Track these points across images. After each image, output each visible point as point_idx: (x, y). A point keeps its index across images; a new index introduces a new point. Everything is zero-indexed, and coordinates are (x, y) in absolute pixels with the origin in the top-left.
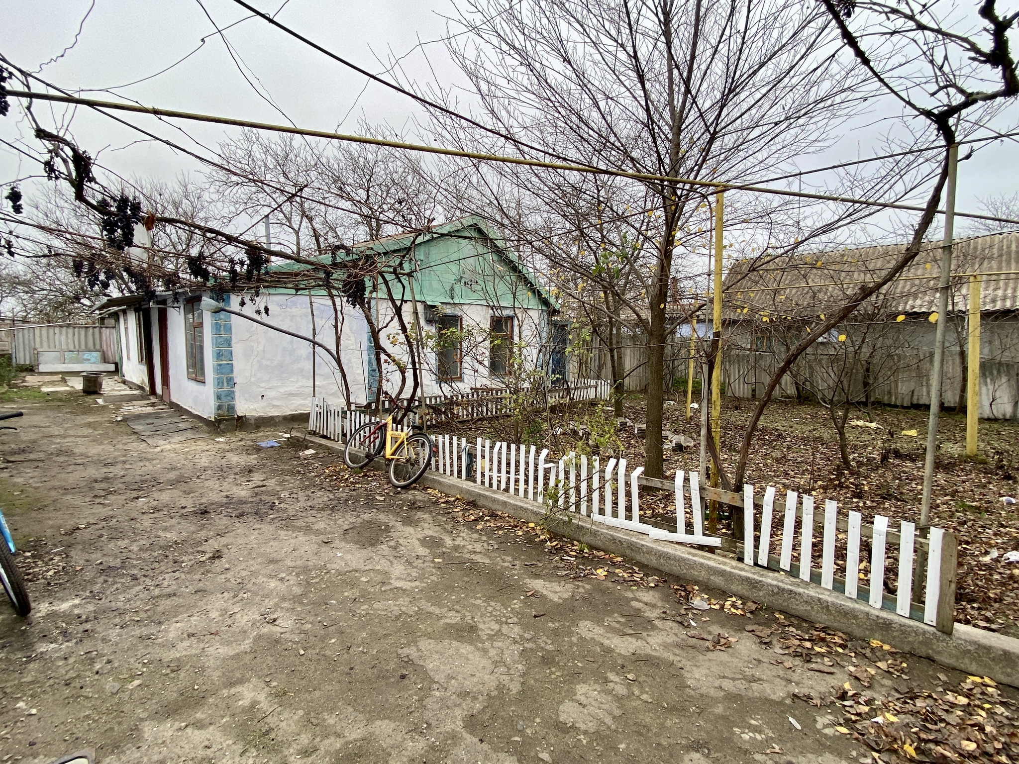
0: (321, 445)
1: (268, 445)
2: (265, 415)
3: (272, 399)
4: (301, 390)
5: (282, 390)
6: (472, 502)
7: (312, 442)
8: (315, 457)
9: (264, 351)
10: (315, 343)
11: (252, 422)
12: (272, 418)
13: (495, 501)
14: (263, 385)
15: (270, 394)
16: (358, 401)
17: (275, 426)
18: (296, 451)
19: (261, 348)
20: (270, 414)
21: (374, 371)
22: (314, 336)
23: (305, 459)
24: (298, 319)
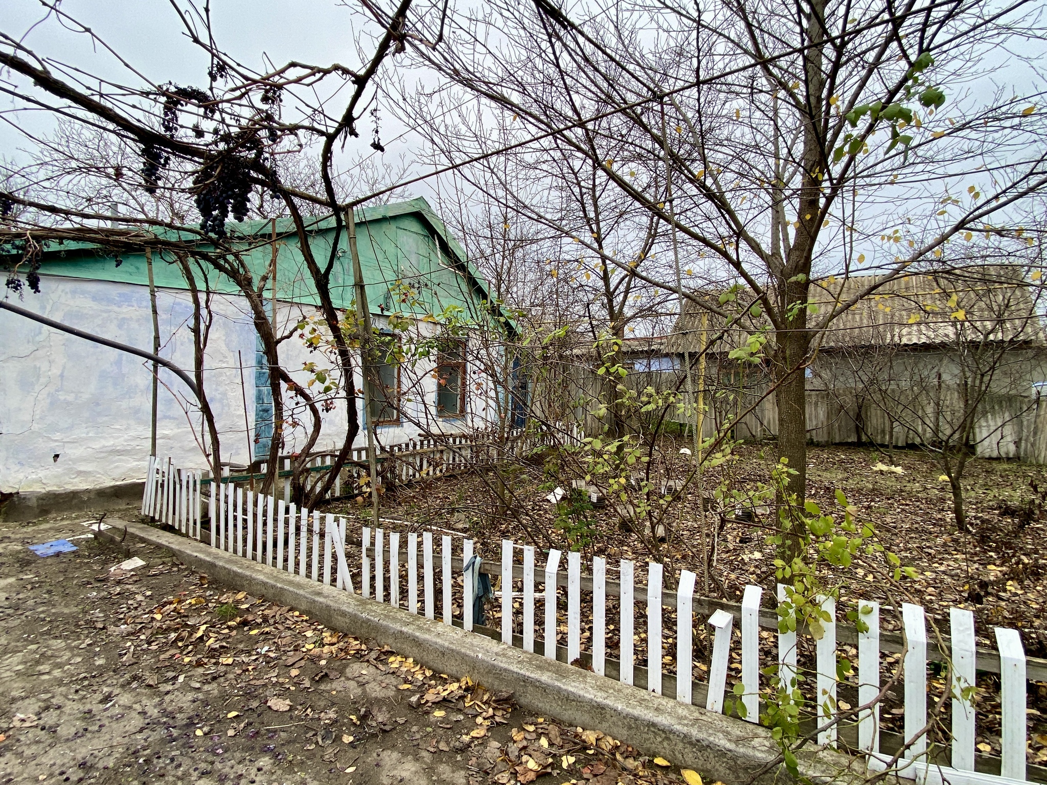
0: (159, 547)
1: (51, 551)
2: (60, 490)
3: (75, 461)
4: (134, 443)
5: (97, 445)
6: (506, 700)
7: (143, 540)
8: (140, 576)
9: (62, 376)
10: (157, 362)
11: (33, 502)
12: (74, 494)
13: (569, 699)
14: (58, 436)
15: (69, 452)
16: (235, 461)
17: (80, 509)
18: (105, 563)
19: (56, 371)
20: (70, 488)
21: (266, 411)
22: (156, 349)
23: (119, 583)
24: (134, 325)
